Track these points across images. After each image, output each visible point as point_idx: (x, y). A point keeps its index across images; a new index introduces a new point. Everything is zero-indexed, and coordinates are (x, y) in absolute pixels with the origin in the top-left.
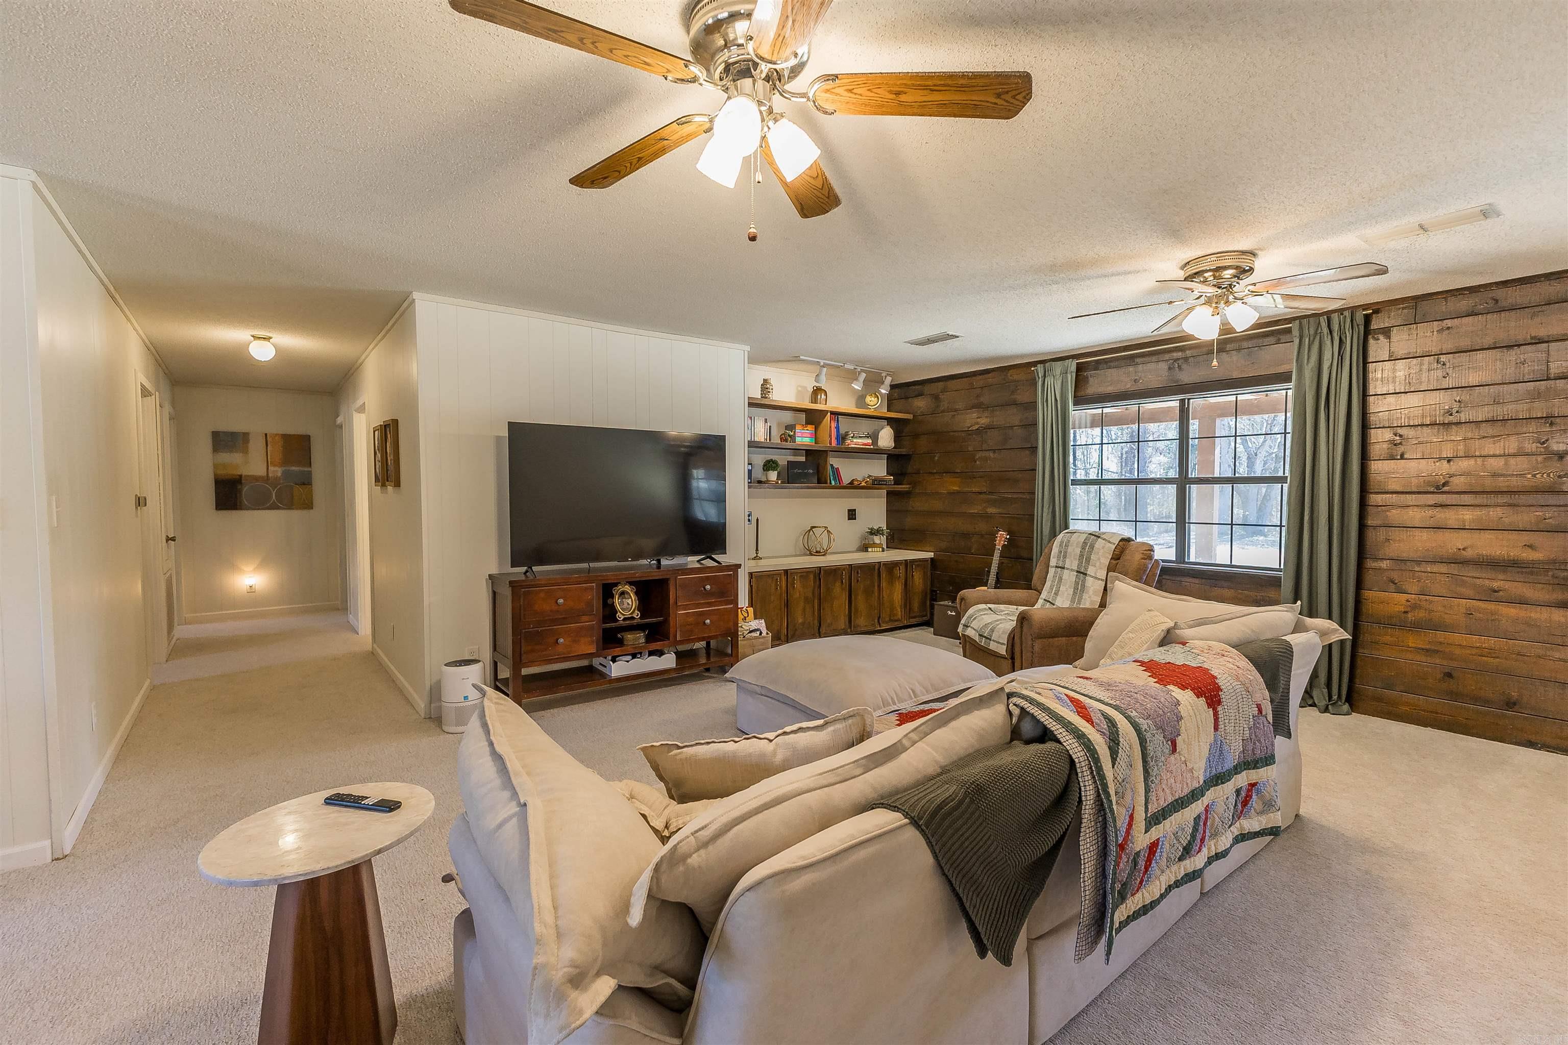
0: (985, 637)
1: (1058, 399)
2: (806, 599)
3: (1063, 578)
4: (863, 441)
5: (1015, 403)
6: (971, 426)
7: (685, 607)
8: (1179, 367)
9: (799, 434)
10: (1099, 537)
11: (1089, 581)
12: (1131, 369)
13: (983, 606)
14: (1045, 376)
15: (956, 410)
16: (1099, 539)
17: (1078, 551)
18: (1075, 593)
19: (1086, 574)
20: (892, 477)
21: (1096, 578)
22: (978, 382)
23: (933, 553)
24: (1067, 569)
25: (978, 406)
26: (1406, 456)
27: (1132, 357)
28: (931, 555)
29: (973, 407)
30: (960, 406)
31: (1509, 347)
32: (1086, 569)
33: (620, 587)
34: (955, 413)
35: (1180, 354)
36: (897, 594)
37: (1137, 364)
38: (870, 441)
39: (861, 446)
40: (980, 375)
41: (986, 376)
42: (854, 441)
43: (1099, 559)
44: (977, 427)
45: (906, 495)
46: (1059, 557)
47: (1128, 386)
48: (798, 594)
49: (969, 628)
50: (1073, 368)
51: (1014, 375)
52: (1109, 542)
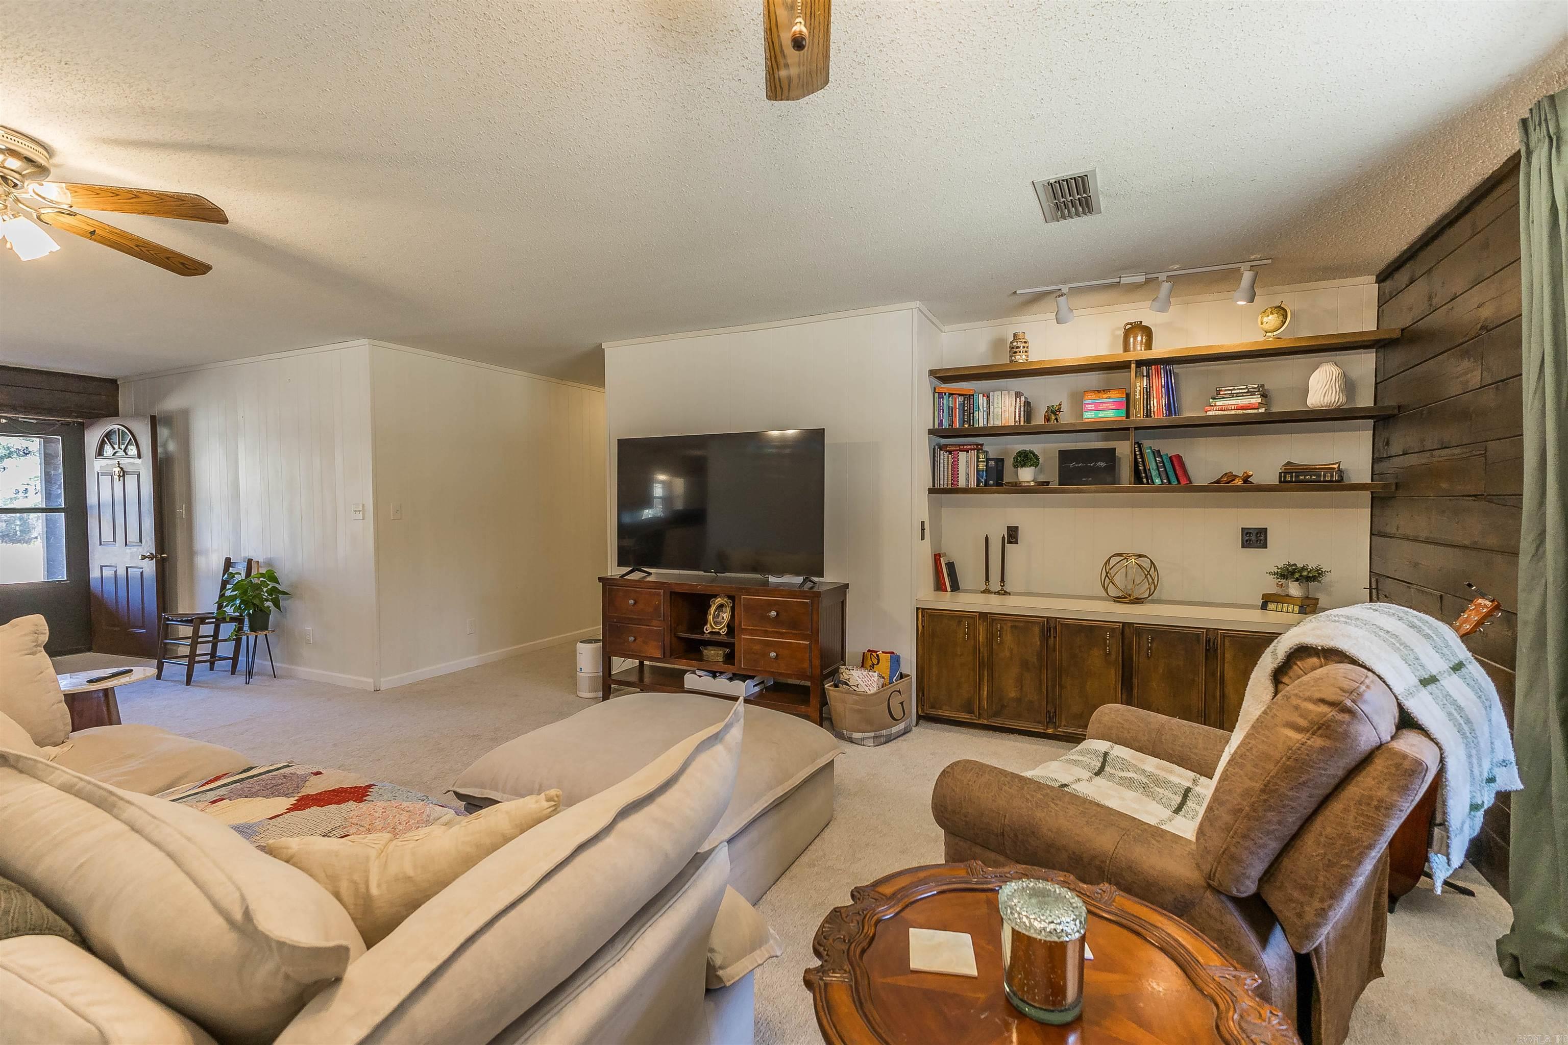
2: (1025, 665)
4: (1239, 402)
7: (751, 632)
9: (1090, 407)
30: (1458, 284)
33: (719, 599)
38: (1256, 400)
39: (1233, 412)
42: (1218, 403)
48: (1007, 654)
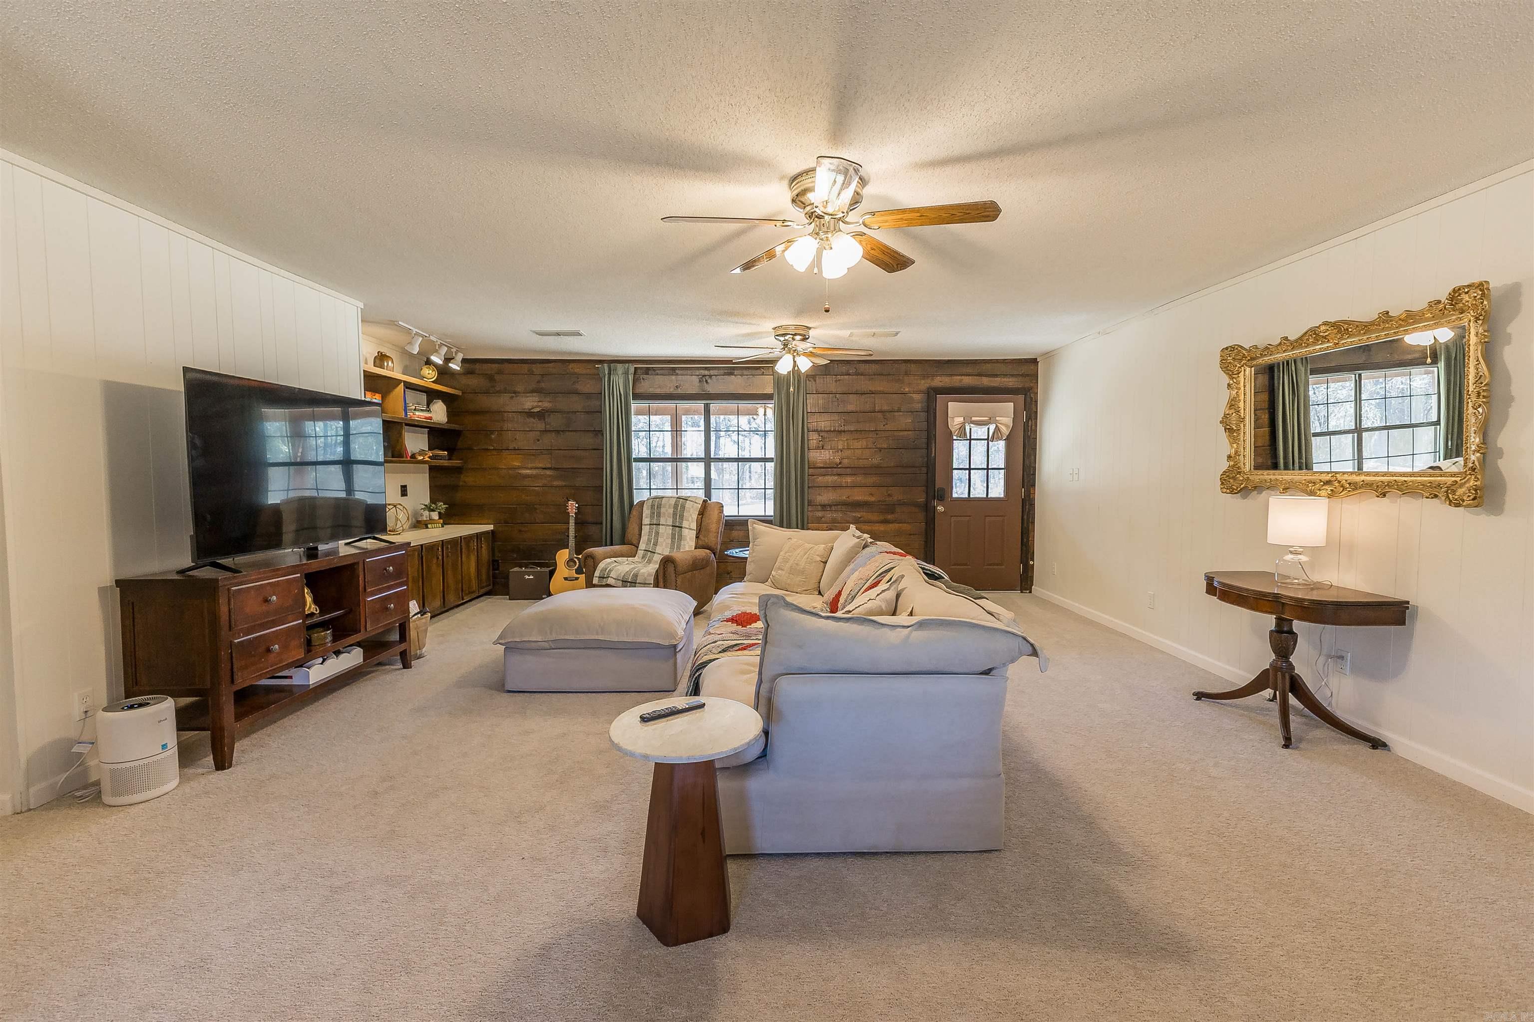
0: (629, 582)
1: (622, 393)
3: (660, 531)
5: (577, 393)
6: (532, 409)
7: (373, 594)
8: (706, 381)
10: (687, 500)
11: (685, 532)
12: (673, 377)
13: (608, 560)
14: (610, 374)
15: (515, 392)
16: (688, 501)
17: (671, 511)
18: (673, 542)
19: (681, 527)
20: (446, 453)
21: (690, 529)
22: (537, 370)
23: (492, 526)
24: (663, 525)
25: (537, 391)
26: (825, 448)
27: (674, 369)
28: (491, 527)
29: (532, 391)
30: (519, 388)
31: (862, 394)
32: (681, 523)
34: (514, 395)
35: (706, 372)
36: (471, 566)
37: (677, 375)
38: (429, 415)
40: (540, 363)
41: (547, 365)
42: (417, 413)
43: (691, 515)
44: (538, 410)
45: (458, 470)
46: (652, 517)
47: (672, 390)
49: (609, 578)
50: (632, 370)
51: (578, 369)
52: (696, 503)
